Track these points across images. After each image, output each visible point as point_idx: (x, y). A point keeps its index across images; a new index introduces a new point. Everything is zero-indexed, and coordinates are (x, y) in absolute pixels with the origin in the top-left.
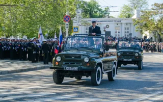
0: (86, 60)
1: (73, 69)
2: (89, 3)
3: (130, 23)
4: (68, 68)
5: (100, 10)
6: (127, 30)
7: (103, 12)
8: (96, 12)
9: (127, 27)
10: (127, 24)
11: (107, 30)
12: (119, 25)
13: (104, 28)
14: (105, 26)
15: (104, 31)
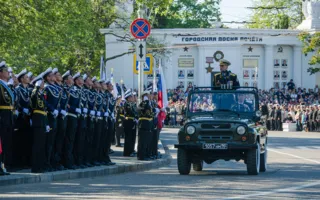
3: (292, 47)
6: (280, 69)
9: (281, 57)
10: (280, 48)
12: (256, 51)
13: (209, 61)
14: (212, 55)
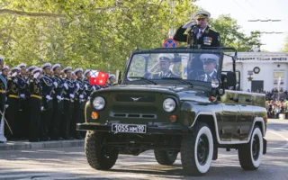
0: (169, 105)
1: (133, 129)
2: (217, 21)
4: (121, 128)
5: (240, 36)
7: (247, 40)
8: (231, 41)
11: (256, 77)
12: (283, 67)
13: (250, 73)
14: (252, 69)
15: (250, 79)
